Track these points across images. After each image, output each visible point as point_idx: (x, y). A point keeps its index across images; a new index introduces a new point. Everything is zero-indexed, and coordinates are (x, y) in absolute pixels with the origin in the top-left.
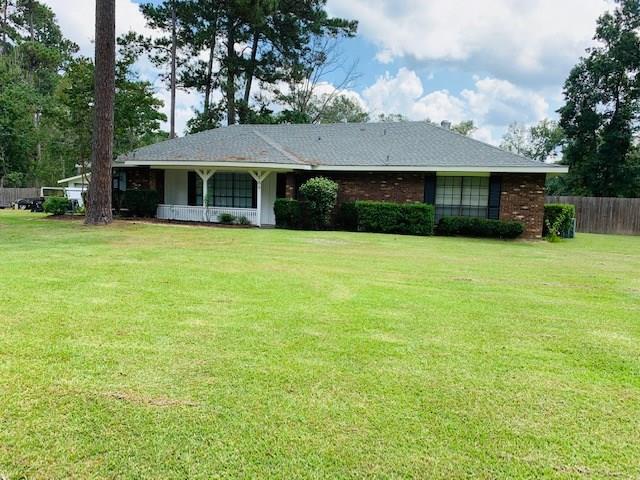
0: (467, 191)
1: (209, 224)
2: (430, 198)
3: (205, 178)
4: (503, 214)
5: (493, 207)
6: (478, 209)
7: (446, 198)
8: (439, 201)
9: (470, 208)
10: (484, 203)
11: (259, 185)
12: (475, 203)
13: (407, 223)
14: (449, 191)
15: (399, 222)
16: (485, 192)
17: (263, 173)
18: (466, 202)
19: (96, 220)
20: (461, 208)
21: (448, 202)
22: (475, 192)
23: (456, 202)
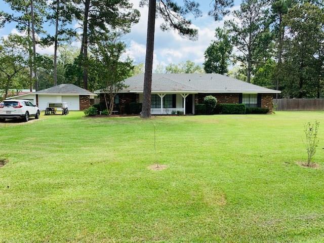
0: (251, 99)
1: (167, 115)
2: (241, 101)
3: (162, 97)
4: (262, 106)
5: (259, 104)
6: (254, 104)
7: (245, 102)
8: (243, 103)
9: (252, 104)
10: (256, 103)
11: (185, 99)
12: (253, 103)
13: (239, 110)
14: (246, 99)
15: (236, 110)
16: (256, 99)
17: (186, 94)
18: (251, 103)
19: (148, 116)
20: (249, 105)
21: (246, 103)
22: (253, 99)
23: (248, 103)
